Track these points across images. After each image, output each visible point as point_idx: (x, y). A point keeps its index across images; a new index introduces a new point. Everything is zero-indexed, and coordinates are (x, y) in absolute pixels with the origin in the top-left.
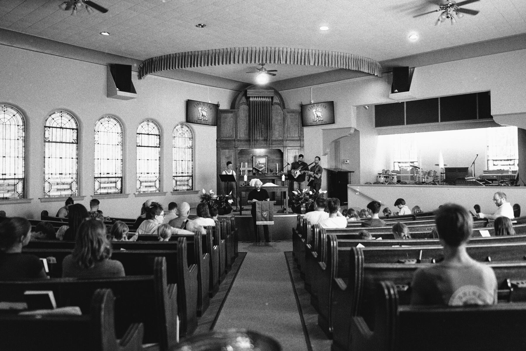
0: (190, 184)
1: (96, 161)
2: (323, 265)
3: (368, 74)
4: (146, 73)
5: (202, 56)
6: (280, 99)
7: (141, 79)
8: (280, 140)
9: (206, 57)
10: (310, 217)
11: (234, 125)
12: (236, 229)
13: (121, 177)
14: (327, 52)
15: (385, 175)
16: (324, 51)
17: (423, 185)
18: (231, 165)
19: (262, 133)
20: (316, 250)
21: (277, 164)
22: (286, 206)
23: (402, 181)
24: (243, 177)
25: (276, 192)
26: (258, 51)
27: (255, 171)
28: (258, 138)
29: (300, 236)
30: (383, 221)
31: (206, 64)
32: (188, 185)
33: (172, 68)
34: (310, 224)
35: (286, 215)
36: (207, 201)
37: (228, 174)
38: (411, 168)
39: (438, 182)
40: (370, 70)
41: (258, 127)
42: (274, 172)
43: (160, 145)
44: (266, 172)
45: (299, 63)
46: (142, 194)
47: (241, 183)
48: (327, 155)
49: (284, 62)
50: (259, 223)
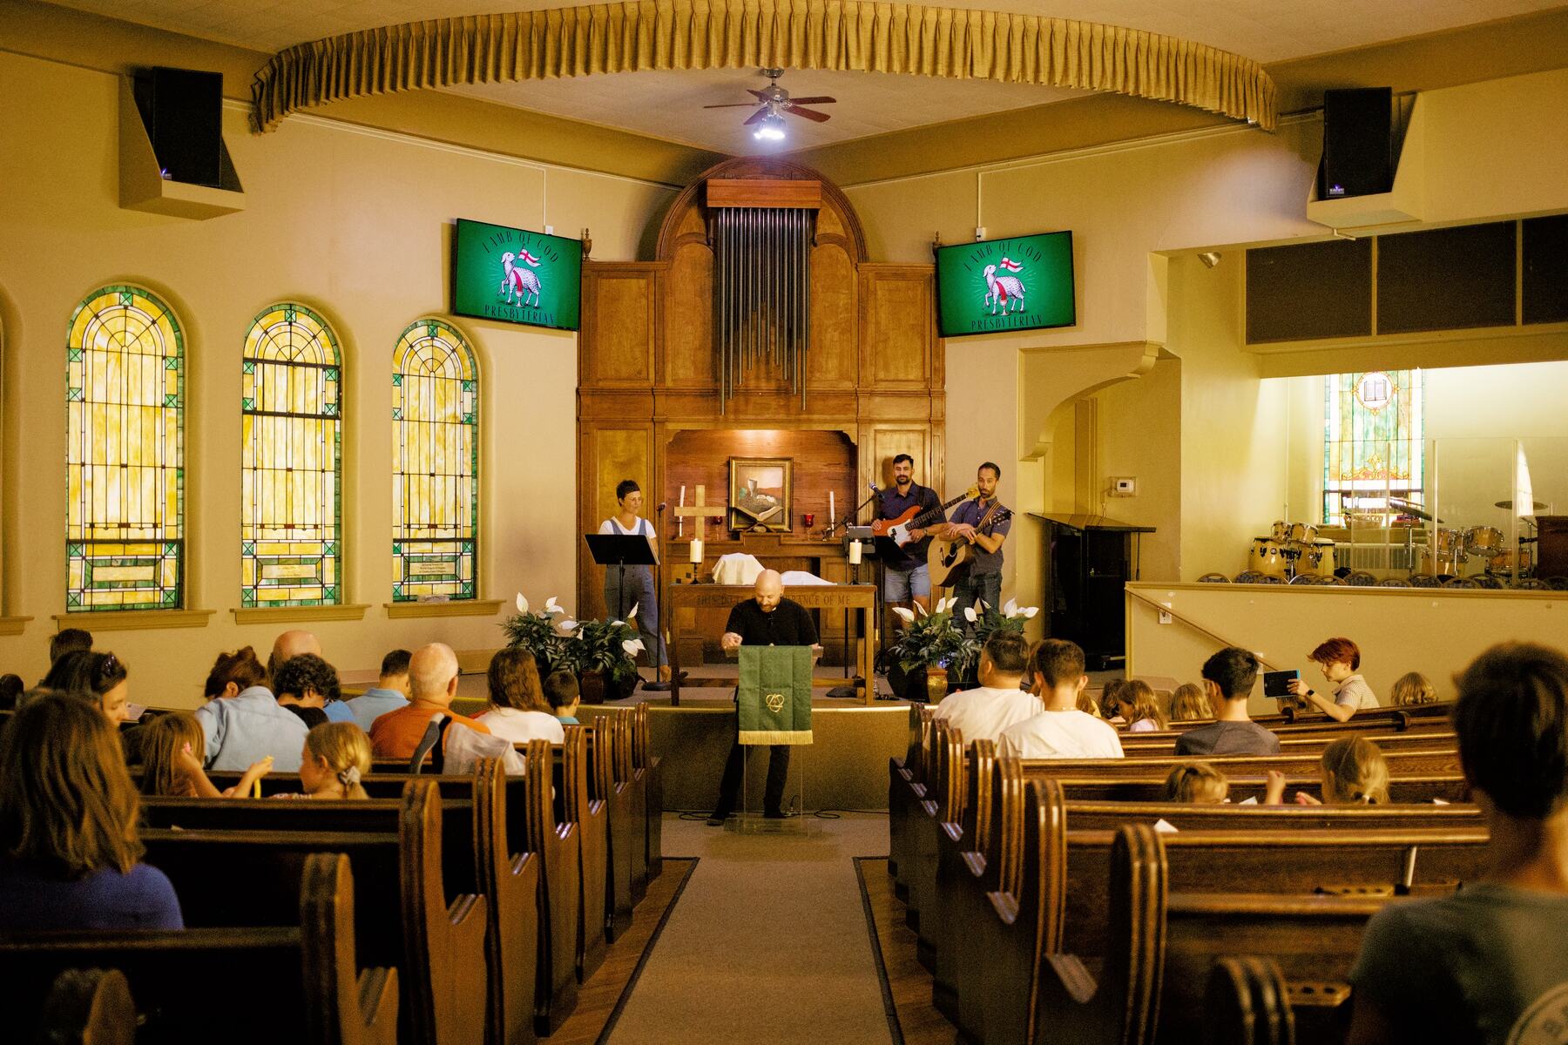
0: (467, 575)
1: (74, 471)
2: (1005, 904)
3: (1221, 118)
4: (285, 107)
5: (520, 37)
6: (846, 221)
7: (262, 130)
8: (847, 394)
9: (535, 39)
10: (963, 712)
11: (652, 327)
12: (655, 761)
13: (180, 543)
14: (1044, 21)
15: (1284, 547)
16: (1034, 21)
17: (1441, 589)
18: (635, 494)
19: (768, 363)
20: (981, 844)
21: (832, 494)
22: (866, 666)
23: (1354, 569)
24: (686, 547)
25: (827, 610)
26: (755, 18)
27: (737, 522)
28: (752, 384)
29: (920, 790)
30: (1268, 735)
31: (534, 70)
32: (455, 577)
33: (393, 87)
34: (961, 740)
35: (865, 705)
36: (534, 642)
37: (625, 532)
38: (1393, 518)
39: (1508, 575)
40: (1229, 102)
41: (752, 335)
42: (819, 527)
43: (339, 408)
44: (786, 528)
45: (927, 68)
46: (263, 611)
47: (679, 571)
48: (1041, 460)
49: (864, 65)
50: (747, 737)
